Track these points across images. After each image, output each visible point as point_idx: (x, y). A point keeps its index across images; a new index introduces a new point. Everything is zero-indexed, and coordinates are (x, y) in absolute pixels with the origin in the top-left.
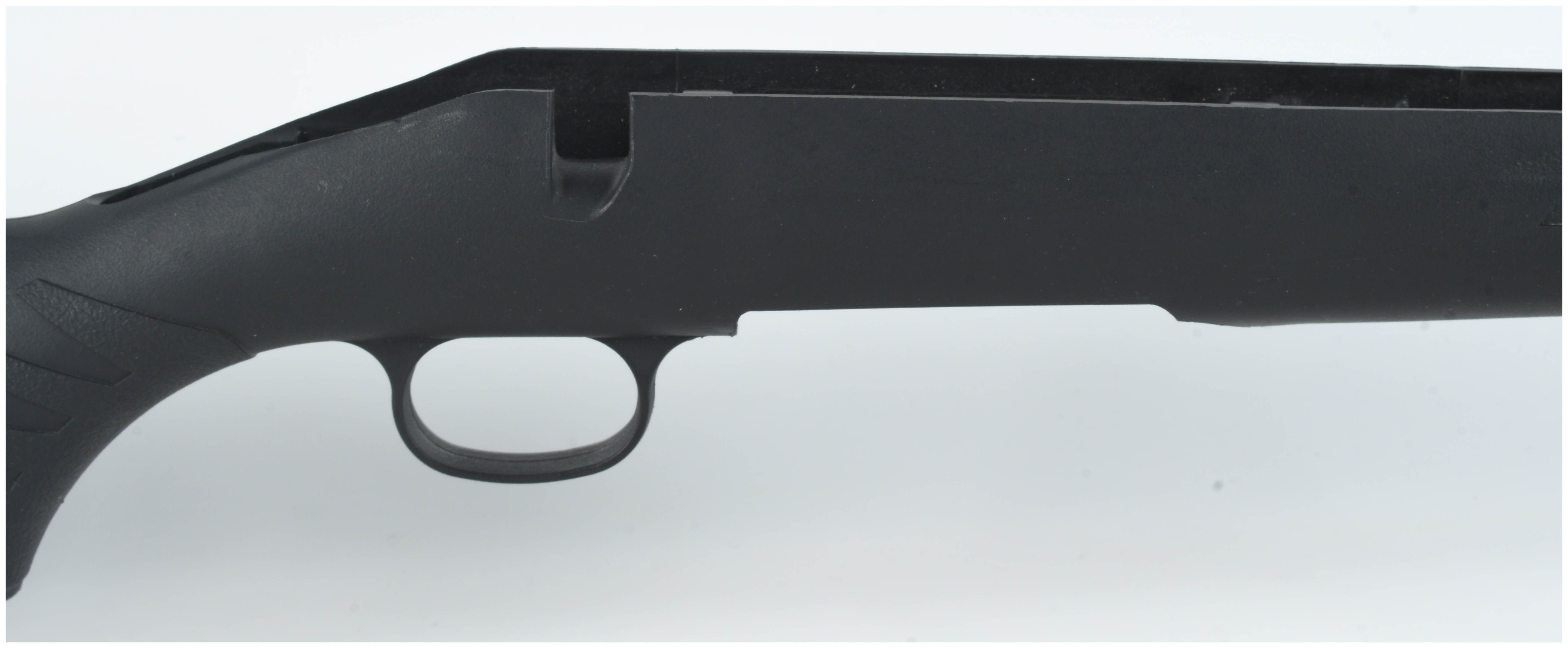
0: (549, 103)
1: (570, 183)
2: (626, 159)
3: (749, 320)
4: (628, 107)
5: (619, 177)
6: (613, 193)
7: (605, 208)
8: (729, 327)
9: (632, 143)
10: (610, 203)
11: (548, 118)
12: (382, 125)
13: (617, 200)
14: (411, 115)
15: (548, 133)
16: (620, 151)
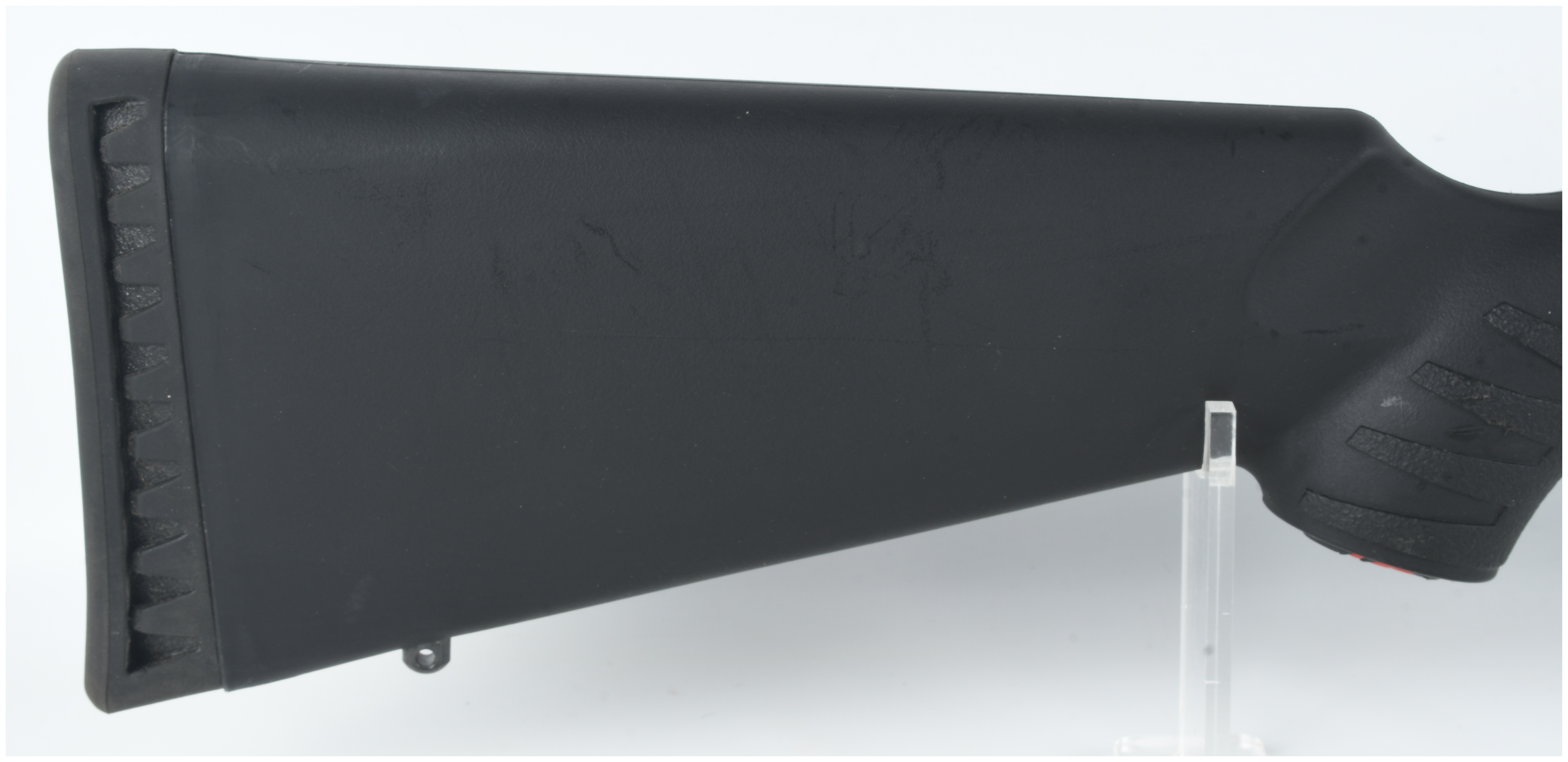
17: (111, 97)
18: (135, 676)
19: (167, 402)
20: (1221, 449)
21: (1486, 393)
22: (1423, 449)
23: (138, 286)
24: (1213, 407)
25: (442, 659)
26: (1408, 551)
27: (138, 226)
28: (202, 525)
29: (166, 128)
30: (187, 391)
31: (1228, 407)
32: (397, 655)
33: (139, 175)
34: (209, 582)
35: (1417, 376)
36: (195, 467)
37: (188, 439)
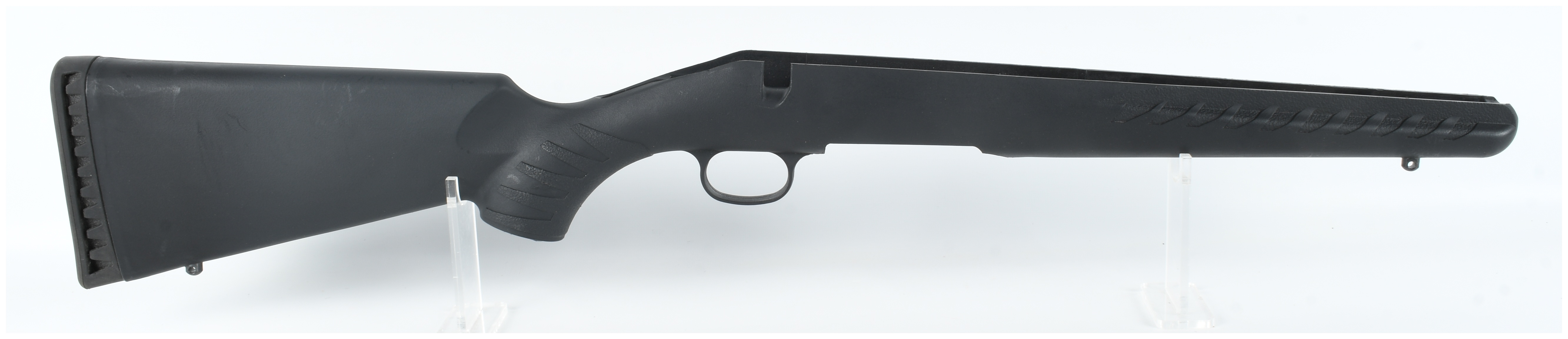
0: (763, 64)
1: (768, 95)
2: (788, 88)
3: (830, 147)
4: (790, 67)
5: (786, 93)
6: (784, 98)
7: (781, 104)
8: (821, 149)
9: (791, 80)
10: (783, 102)
11: (762, 70)
12: (702, 72)
13: (785, 101)
14: (713, 69)
15: (762, 77)
16: (786, 84)
17: (70, 72)
18: (92, 275)
19: (91, 177)
20: (453, 195)
21: (540, 172)
22: (520, 192)
23: (80, 137)
24: (449, 178)
25: (200, 270)
26: (518, 229)
27: (79, 116)
28: (107, 221)
29: (87, 82)
30: (97, 173)
31: (456, 179)
32: (183, 269)
33: (78, 98)
34: (112, 242)
35: (518, 167)
36: (102, 200)
37: (98, 190)
